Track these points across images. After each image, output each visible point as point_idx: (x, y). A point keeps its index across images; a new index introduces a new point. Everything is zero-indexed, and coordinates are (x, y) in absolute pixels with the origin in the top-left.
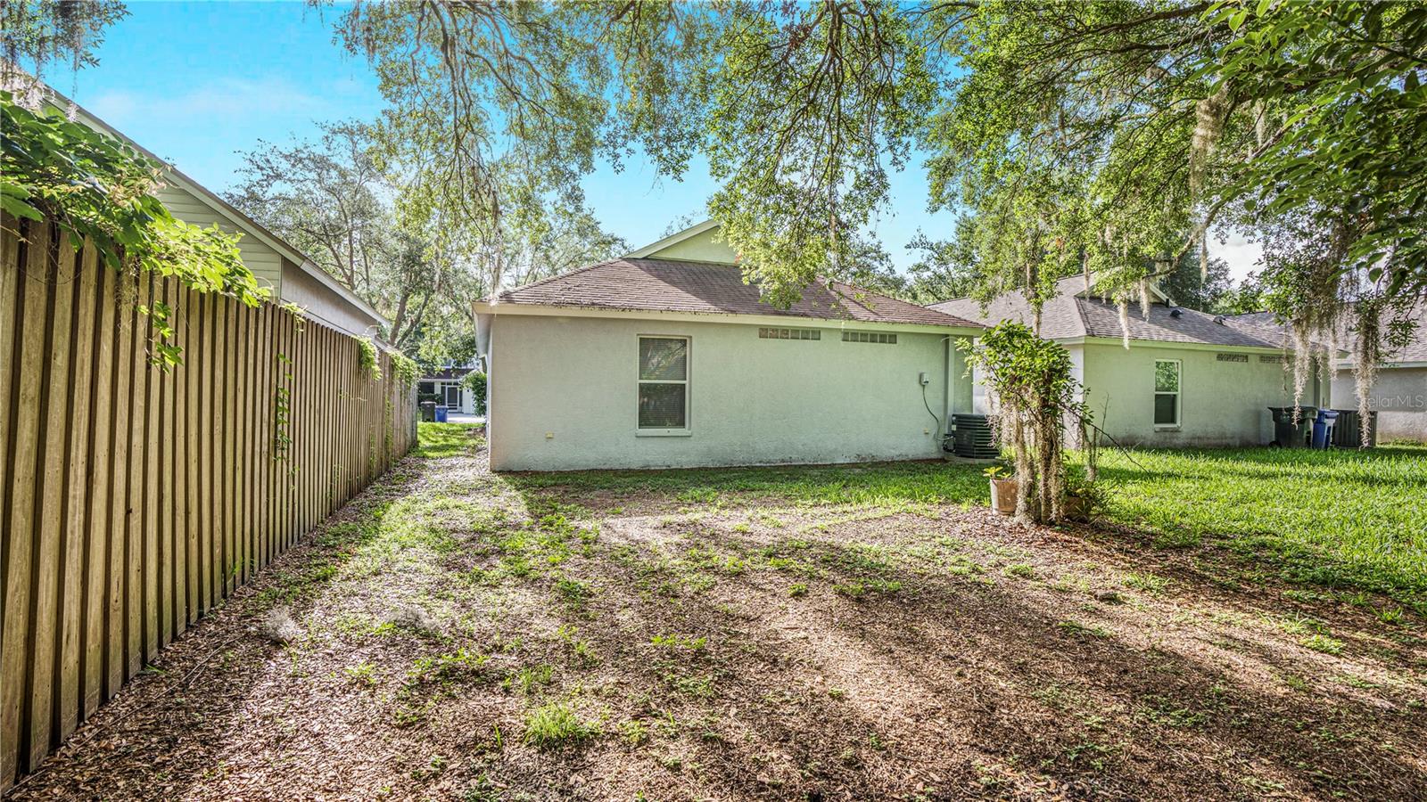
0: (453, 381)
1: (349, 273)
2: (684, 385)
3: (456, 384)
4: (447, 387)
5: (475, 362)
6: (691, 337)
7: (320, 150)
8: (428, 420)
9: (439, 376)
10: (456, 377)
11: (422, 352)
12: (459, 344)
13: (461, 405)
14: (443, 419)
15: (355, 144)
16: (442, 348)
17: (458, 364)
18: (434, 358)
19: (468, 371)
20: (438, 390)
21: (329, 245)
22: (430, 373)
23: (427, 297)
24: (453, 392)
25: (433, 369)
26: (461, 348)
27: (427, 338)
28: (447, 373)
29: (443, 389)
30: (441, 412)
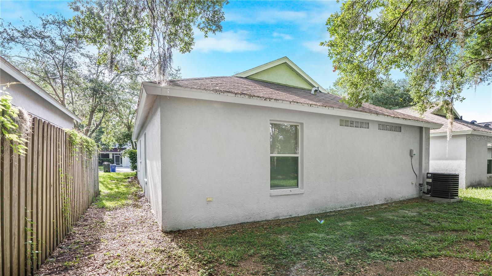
0: (118, 153)
1: (62, 99)
2: (298, 157)
3: (119, 154)
4: (115, 155)
5: (129, 144)
6: (302, 124)
7: (39, 29)
8: (107, 171)
9: (111, 151)
10: (120, 151)
11: (103, 140)
12: (121, 136)
13: (121, 163)
14: (114, 171)
15: (61, 29)
16: (112, 138)
17: (120, 145)
18: (109, 143)
19: (125, 149)
20: (111, 157)
21: (50, 84)
22: (107, 149)
23: (104, 114)
24: (118, 158)
25: (108, 148)
26: (122, 138)
27: (105, 134)
28: (115, 150)
29: (113, 156)
30: (113, 167)
